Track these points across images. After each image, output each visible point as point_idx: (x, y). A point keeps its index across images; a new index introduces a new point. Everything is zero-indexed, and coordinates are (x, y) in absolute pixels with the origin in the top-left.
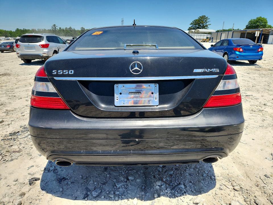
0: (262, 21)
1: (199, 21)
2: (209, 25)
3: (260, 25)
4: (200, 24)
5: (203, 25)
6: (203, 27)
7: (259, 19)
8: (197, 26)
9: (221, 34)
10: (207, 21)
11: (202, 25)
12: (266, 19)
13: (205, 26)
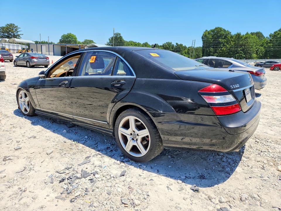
0: (72, 37)
1: (7, 28)
2: (21, 34)
3: (72, 41)
4: (10, 33)
5: (14, 35)
6: (15, 36)
7: (70, 35)
8: (6, 34)
9: (41, 46)
10: (18, 30)
11: (12, 34)
12: (75, 36)
13: (16, 36)
